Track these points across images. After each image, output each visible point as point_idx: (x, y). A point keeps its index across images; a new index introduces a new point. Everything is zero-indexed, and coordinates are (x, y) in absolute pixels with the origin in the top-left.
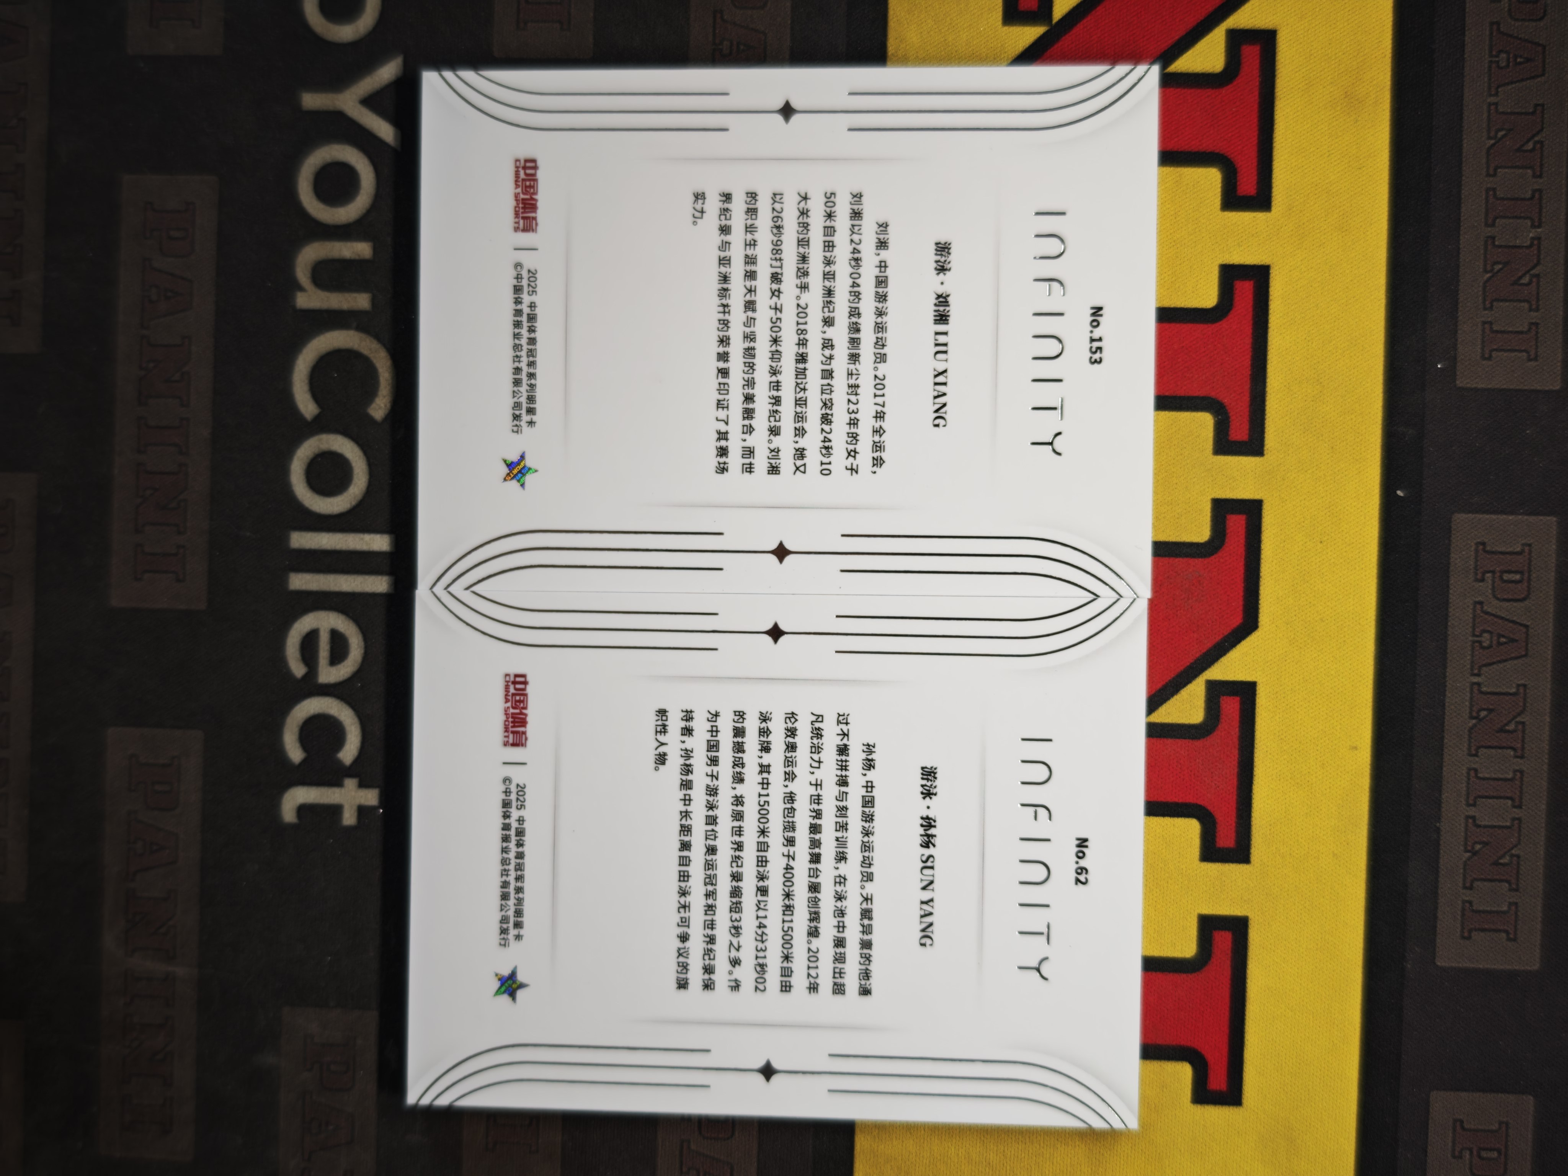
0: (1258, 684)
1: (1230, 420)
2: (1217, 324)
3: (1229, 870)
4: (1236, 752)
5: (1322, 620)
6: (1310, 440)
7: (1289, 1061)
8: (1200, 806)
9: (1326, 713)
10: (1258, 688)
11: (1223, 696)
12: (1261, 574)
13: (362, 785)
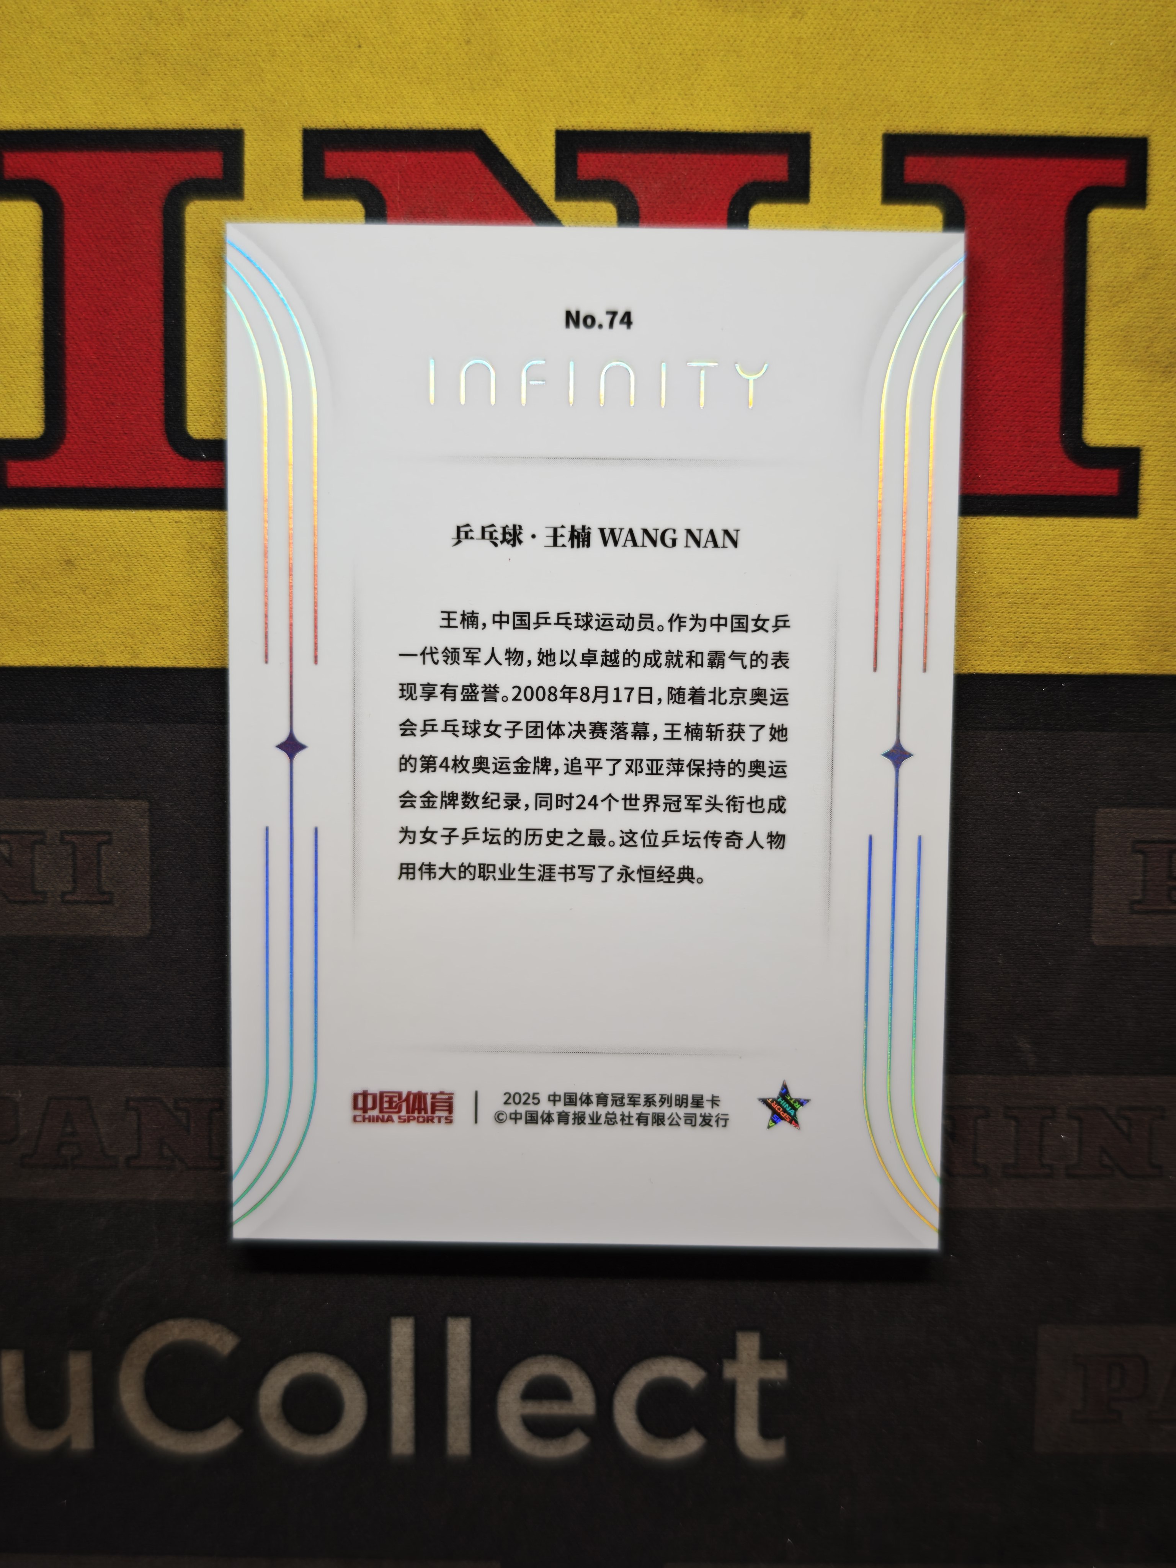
0: (560, 128)
1: (194, 177)
2: (64, 200)
3: (819, 162)
4: (657, 156)
5: (468, 42)
6: (219, 66)
7: (1083, 73)
8: (731, 204)
9: (598, 32)
10: (565, 128)
11: (576, 175)
12: (406, 127)
13: (732, 1353)
